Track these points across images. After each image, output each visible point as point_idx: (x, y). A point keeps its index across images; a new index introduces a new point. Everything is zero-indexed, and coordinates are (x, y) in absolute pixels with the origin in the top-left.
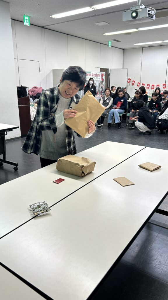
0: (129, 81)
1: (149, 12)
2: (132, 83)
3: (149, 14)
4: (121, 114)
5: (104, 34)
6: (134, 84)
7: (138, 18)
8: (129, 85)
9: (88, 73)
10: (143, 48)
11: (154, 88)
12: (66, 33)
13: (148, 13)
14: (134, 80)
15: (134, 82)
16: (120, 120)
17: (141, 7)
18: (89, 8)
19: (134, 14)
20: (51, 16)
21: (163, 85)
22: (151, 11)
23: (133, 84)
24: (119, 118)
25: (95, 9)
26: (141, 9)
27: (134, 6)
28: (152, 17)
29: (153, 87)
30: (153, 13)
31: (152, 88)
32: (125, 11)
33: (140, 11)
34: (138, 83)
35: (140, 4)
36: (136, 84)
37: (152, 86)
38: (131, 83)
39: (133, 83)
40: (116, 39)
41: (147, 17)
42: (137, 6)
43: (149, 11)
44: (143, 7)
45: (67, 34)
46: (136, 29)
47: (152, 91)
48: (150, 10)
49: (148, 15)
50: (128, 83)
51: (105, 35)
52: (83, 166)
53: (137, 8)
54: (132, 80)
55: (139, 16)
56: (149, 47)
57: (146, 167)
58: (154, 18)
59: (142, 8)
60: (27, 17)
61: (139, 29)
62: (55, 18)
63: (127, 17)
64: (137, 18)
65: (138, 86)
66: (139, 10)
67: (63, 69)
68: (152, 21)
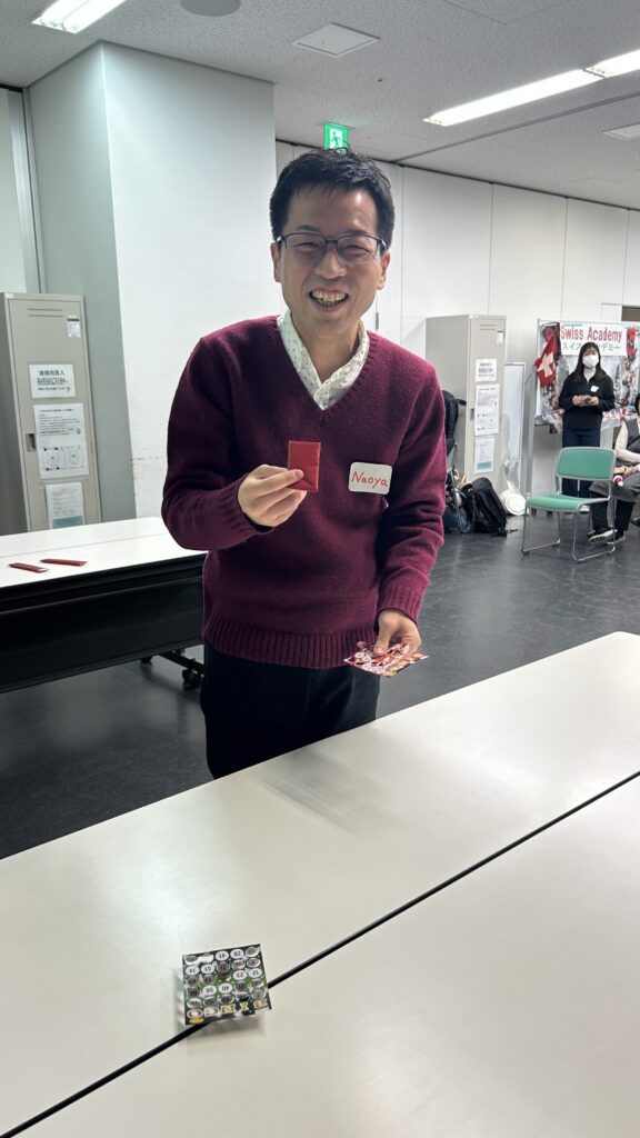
9: (570, 328)
12: (486, 177)
18: (581, 71)
20: (426, 120)
25: (607, 75)
45: (492, 183)
60: (340, 129)
62: (444, 124)
67: (468, 316)
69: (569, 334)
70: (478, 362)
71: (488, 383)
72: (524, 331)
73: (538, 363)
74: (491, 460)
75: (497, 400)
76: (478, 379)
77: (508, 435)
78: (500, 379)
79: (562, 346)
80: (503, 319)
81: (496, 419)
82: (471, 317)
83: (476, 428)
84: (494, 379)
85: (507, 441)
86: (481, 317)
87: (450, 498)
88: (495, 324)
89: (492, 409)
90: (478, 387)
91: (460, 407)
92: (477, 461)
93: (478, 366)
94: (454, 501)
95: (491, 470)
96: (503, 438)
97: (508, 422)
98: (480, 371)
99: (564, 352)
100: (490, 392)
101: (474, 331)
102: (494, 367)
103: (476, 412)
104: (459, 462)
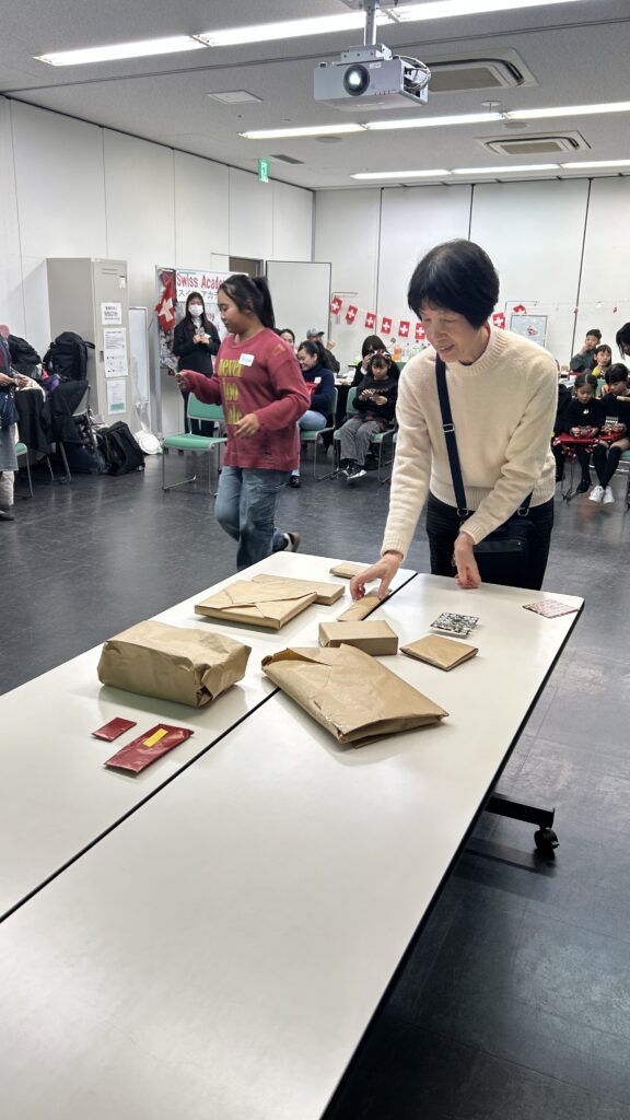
0: (335, 306)
1: (408, 76)
2: (348, 315)
3: (407, 82)
4: (311, 433)
5: (244, 135)
6: (353, 318)
7: (368, 92)
8: (338, 321)
9: (184, 275)
10: (383, 189)
12: (96, 121)
13: (405, 79)
14: (353, 305)
15: (355, 310)
17: (378, 55)
18: (187, 38)
19: (355, 79)
20: (36, 58)
22: (413, 72)
23: (350, 320)
25: (211, 45)
26: (380, 63)
27: (354, 50)
28: (418, 94)
30: (421, 77)
31: (417, 337)
32: (323, 65)
33: (375, 70)
34: (369, 315)
35: (374, 43)
36: (360, 319)
38: (342, 315)
39: (351, 314)
40: (287, 155)
41: (400, 93)
42: (365, 48)
43: (406, 70)
44: (386, 54)
45: (100, 126)
46: (360, 124)
48: (409, 66)
49: (402, 86)
50: (333, 315)
51: (246, 139)
52: (206, 667)
53: (364, 57)
54: (345, 305)
55: (373, 86)
56: (405, 187)
58: (424, 96)
59: (382, 60)
61: (368, 125)
62: (55, 63)
63: (327, 86)
64: (364, 94)
65: (367, 325)
66: (371, 66)
67: (89, 259)
68: (417, 104)
69: (184, 281)
70: (103, 306)
71: (115, 326)
72: (144, 275)
73: (159, 308)
74: (123, 401)
75: (124, 343)
76: (104, 322)
77: (137, 377)
78: (125, 323)
79: (179, 293)
80: (124, 264)
81: (125, 361)
82: (93, 260)
83: (107, 369)
84: (120, 323)
85: (137, 383)
86: (102, 262)
87: (88, 440)
88: (117, 269)
89: (120, 352)
90: (106, 330)
91: (90, 350)
92: (111, 403)
93: (103, 310)
94: (92, 442)
95: (124, 411)
96: (133, 381)
97: (136, 364)
98: (106, 314)
100: (119, 335)
101: (97, 275)
102: (119, 311)
103: (105, 355)
104: (93, 403)
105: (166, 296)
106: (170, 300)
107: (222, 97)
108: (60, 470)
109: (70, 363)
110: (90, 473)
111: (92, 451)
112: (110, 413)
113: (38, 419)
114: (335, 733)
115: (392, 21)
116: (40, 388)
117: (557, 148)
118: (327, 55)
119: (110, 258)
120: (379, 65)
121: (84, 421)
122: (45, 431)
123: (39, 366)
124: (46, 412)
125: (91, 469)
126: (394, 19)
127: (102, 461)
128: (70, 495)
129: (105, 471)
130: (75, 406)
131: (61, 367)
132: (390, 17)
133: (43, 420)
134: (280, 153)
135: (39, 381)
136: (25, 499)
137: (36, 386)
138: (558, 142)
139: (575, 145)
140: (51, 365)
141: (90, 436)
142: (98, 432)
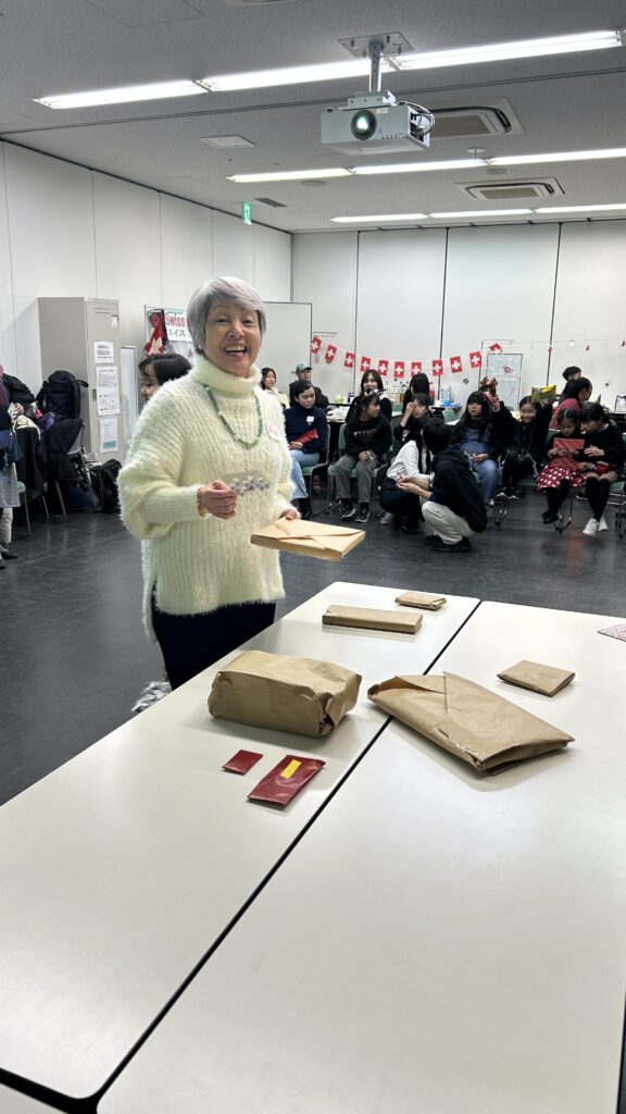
0: (315, 346)
1: (413, 121)
2: (327, 355)
3: (413, 126)
4: (306, 469)
5: (231, 178)
6: (332, 358)
7: (376, 136)
8: (317, 361)
9: (173, 315)
10: (360, 233)
11: (402, 374)
12: (86, 163)
13: (412, 124)
14: (333, 345)
15: (334, 350)
16: (305, 490)
17: (385, 101)
18: (191, 82)
19: (363, 124)
20: (36, 100)
21: (434, 365)
22: (418, 118)
23: (329, 359)
24: (303, 481)
25: (212, 89)
26: (387, 109)
27: (360, 96)
28: (422, 139)
29: (399, 370)
30: (424, 123)
31: (396, 374)
32: (330, 111)
33: (382, 115)
34: (348, 355)
35: (379, 89)
36: (340, 358)
37: (396, 367)
38: (321, 355)
39: (331, 353)
40: (270, 198)
41: (407, 137)
42: (371, 95)
43: (413, 116)
44: (392, 100)
45: (90, 169)
46: (346, 168)
47: (397, 383)
48: (415, 112)
49: (409, 131)
50: (313, 354)
51: (233, 182)
52: (327, 696)
53: (371, 102)
54: (324, 345)
55: (380, 131)
56: (382, 230)
57: (528, 681)
58: (427, 140)
59: (389, 106)
61: (354, 169)
62: (55, 107)
63: (334, 130)
64: (370, 139)
65: (346, 364)
66: (378, 111)
67: (82, 299)
68: (420, 149)
69: (172, 321)
70: (96, 344)
71: (107, 364)
72: (134, 315)
73: (148, 347)
74: (116, 439)
75: (116, 381)
76: (97, 361)
77: (128, 416)
78: (117, 362)
79: (168, 332)
80: (116, 304)
81: (117, 400)
82: (86, 300)
83: (99, 407)
84: (112, 361)
85: (128, 421)
86: (97, 301)
87: (81, 478)
88: (109, 309)
89: (113, 390)
90: (98, 369)
91: (83, 389)
92: (103, 441)
93: (96, 349)
94: (85, 481)
95: (116, 449)
96: (125, 418)
97: (127, 402)
98: (99, 353)
99: (170, 338)
100: (110, 374)
101: (90, 313)
102: (111, 350)
103: (98, 394)
104: (87, 443)
105: (155, 336)
106: (160, 339)
107: (215, 141)
108: (56, 509)
109: (65, 401)
110: (84, 511)
111: (86, 490)
112: (103, 451)
113: (34, 457)
114: (471, 760)
115: (393, 70)
116: (35, 426)
117: (533, 193)
118: (333, 101)
119: (100, 297)
120: (386, 111)
121: (78, 459)
122: (41, 469)
123: (34, 404)
124: (42, 450)
125: (85, 507)
126: (396, 67)
127: (95, 499)
128: (66, 533)
129: (99, 509)
130: (70, 445)
131: (54, 405)
132: (392, 65)
133: (39, 458)
134: (265, 197)
135: (34, 420)
136: (22, 538)
137: (31, 424)
138: (535, 187)
139: (551, 191)
140: (45, 403)
141: (84, 475)
142: (91, 470)
